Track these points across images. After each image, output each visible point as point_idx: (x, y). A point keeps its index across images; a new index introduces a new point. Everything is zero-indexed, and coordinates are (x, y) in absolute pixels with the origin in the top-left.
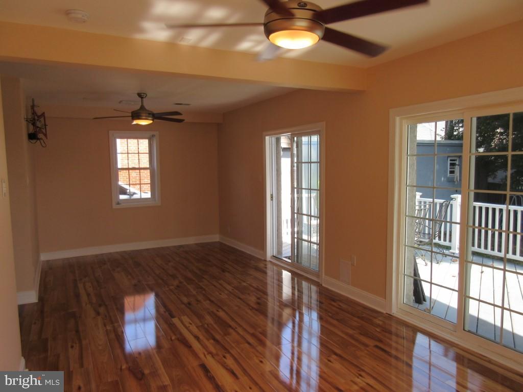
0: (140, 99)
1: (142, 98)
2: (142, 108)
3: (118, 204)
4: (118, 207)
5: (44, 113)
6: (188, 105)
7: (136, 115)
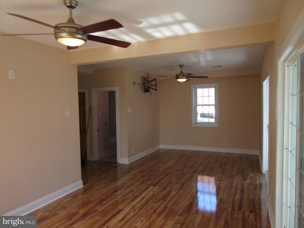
0: (181, 68)
1: (182, 67)
2: (182, 72)
3: (196, 124)
4: (195, 126)
5: (144, 77)
6: (221, 66)
7: (178, 77)
